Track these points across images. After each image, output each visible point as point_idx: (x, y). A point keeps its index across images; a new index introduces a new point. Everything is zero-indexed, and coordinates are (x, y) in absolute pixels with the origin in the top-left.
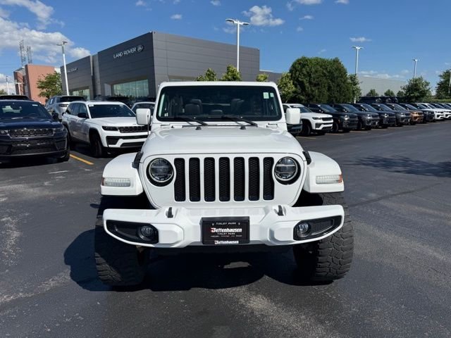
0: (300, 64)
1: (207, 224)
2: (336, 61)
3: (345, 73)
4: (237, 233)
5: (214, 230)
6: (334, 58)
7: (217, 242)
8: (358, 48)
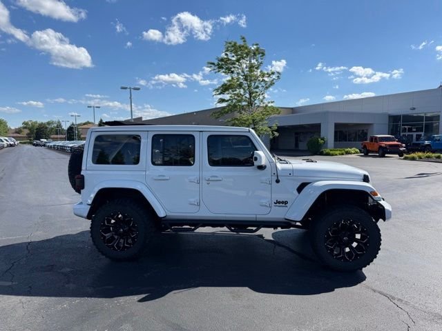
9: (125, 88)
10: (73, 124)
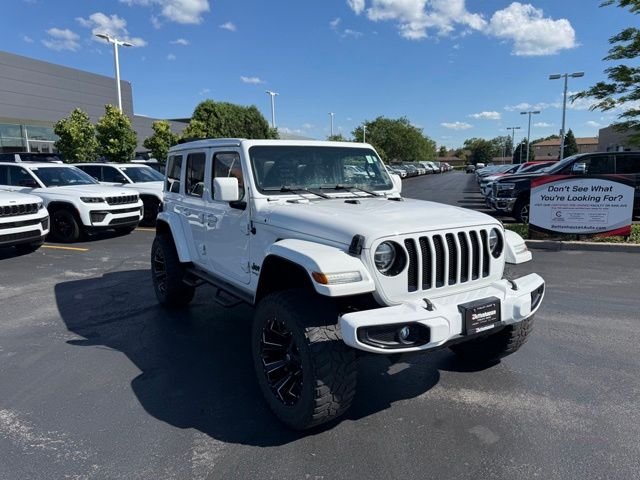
0: (206, 110)
1: (466, 311)
2: (253, 110)
3: (267, 126)
4: (492, 316)
5: (475, 317)
6: (249, 106)
7: (479, 330)
8: (273, 94)
9: (558, 77)
10: (525, 141)
